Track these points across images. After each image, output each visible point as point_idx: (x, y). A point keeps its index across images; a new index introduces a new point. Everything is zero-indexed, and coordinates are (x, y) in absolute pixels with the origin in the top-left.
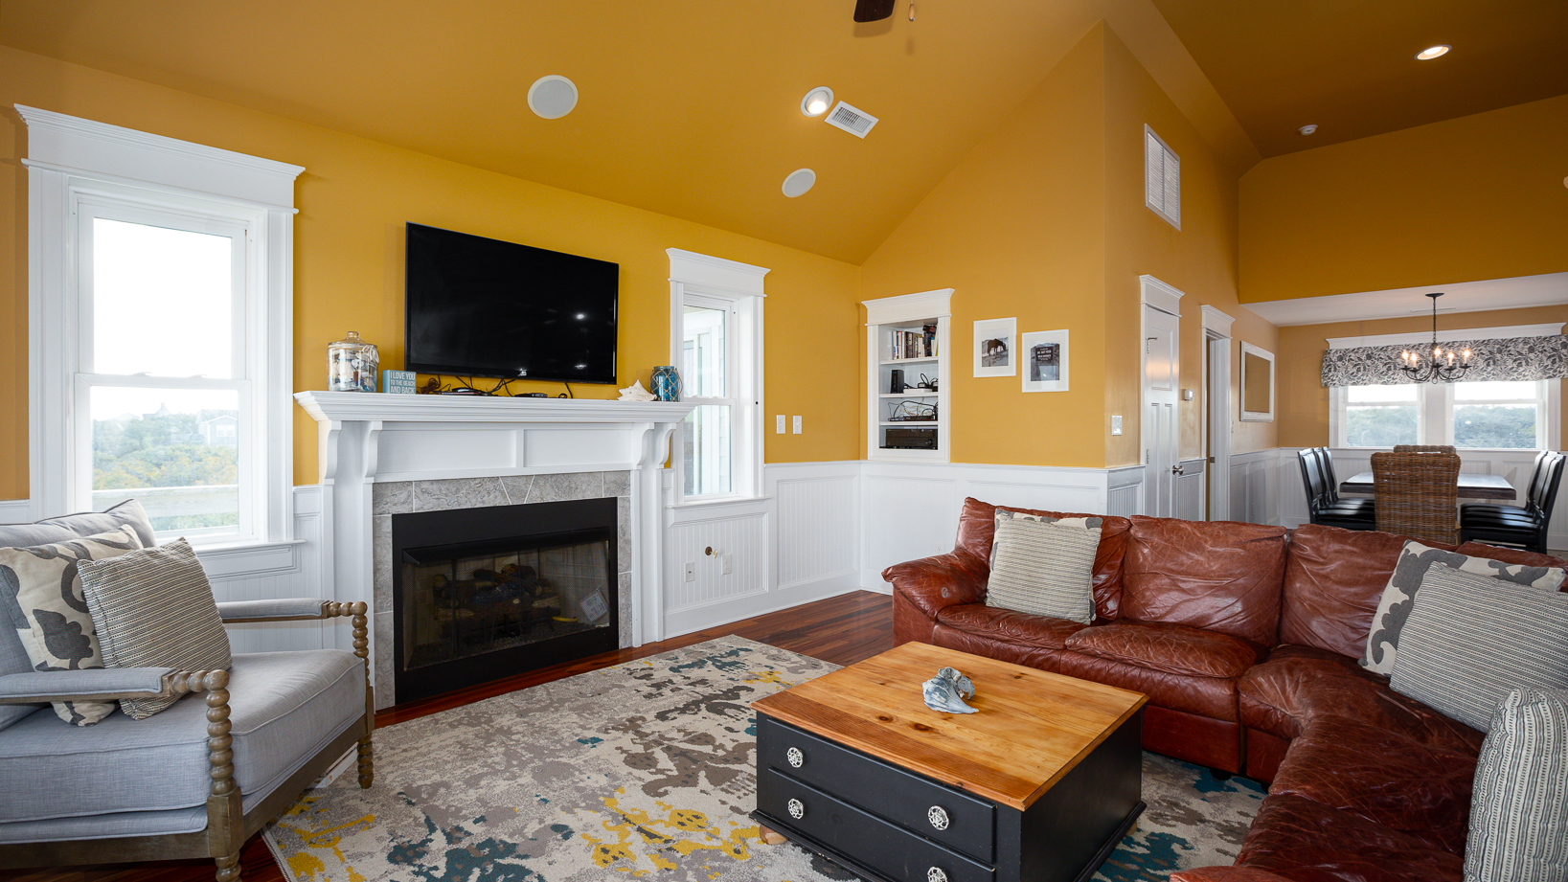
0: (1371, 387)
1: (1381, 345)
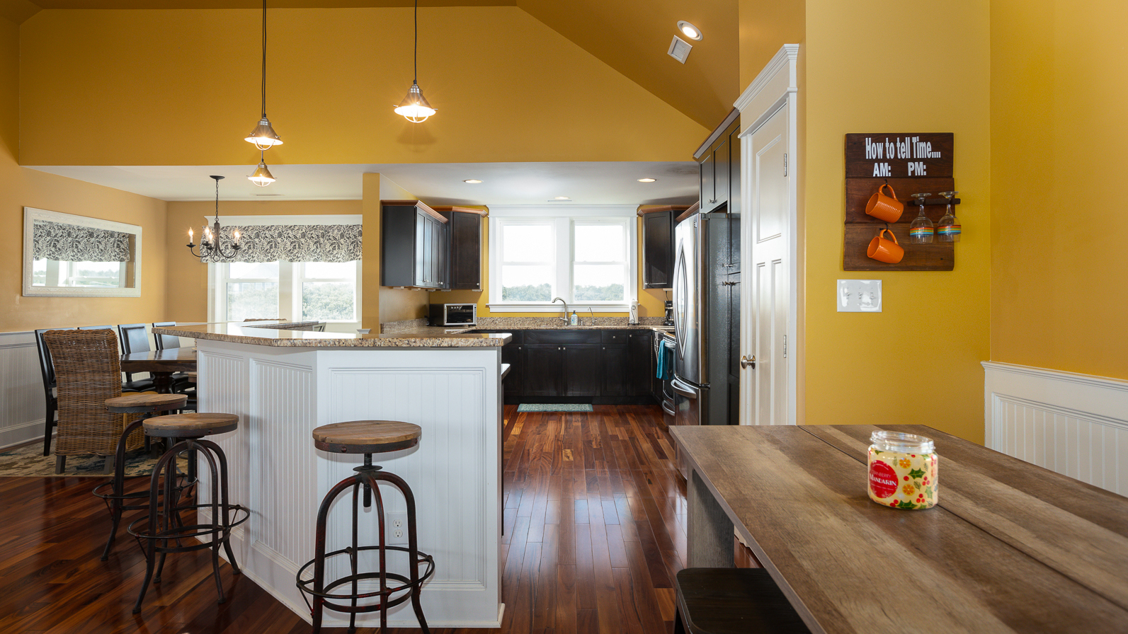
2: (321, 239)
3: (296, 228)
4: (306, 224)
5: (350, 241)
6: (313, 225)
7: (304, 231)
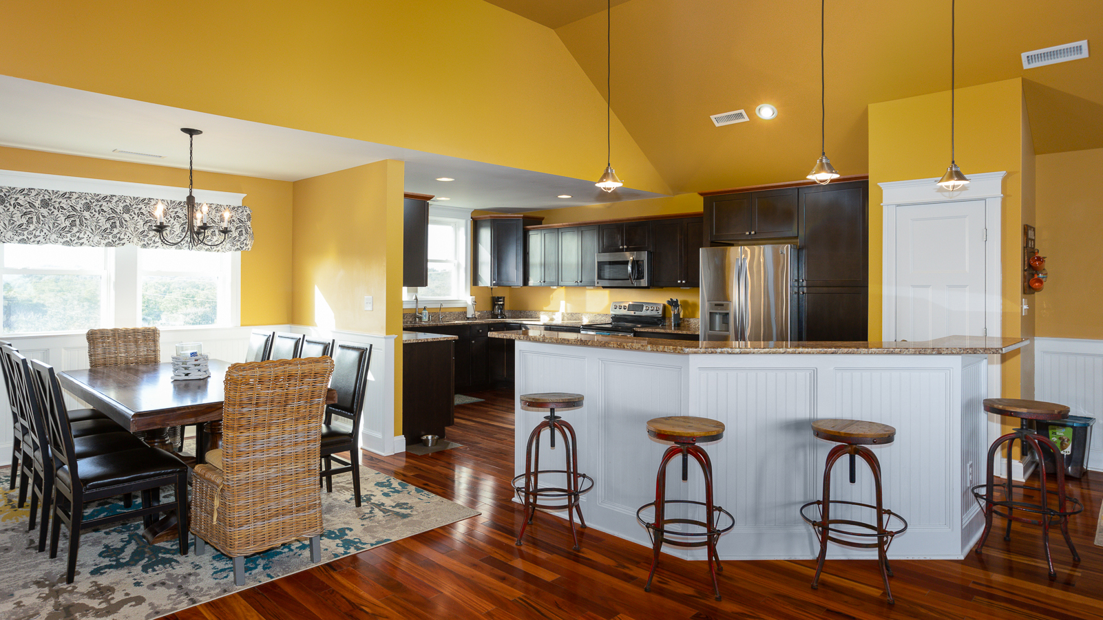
0: (49, 246)
1: (62, 190)
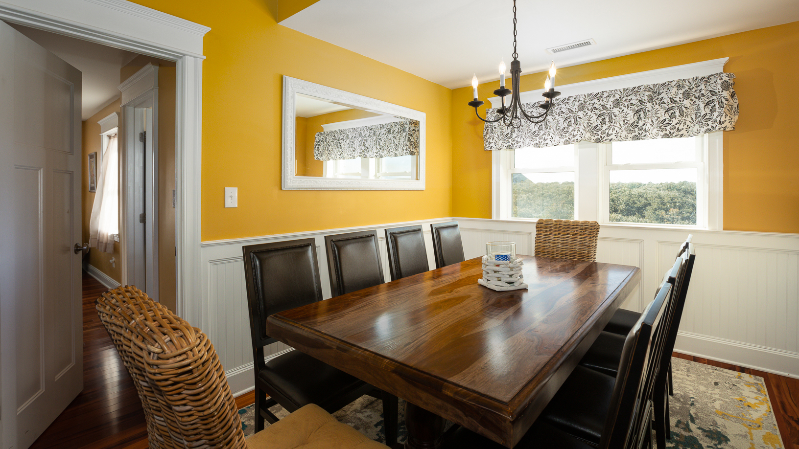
2: (649, 105)
3: (606, 95)
4: (621, 87)
5: (704, 102)
6: (631, 87)
7: (617, 97)
